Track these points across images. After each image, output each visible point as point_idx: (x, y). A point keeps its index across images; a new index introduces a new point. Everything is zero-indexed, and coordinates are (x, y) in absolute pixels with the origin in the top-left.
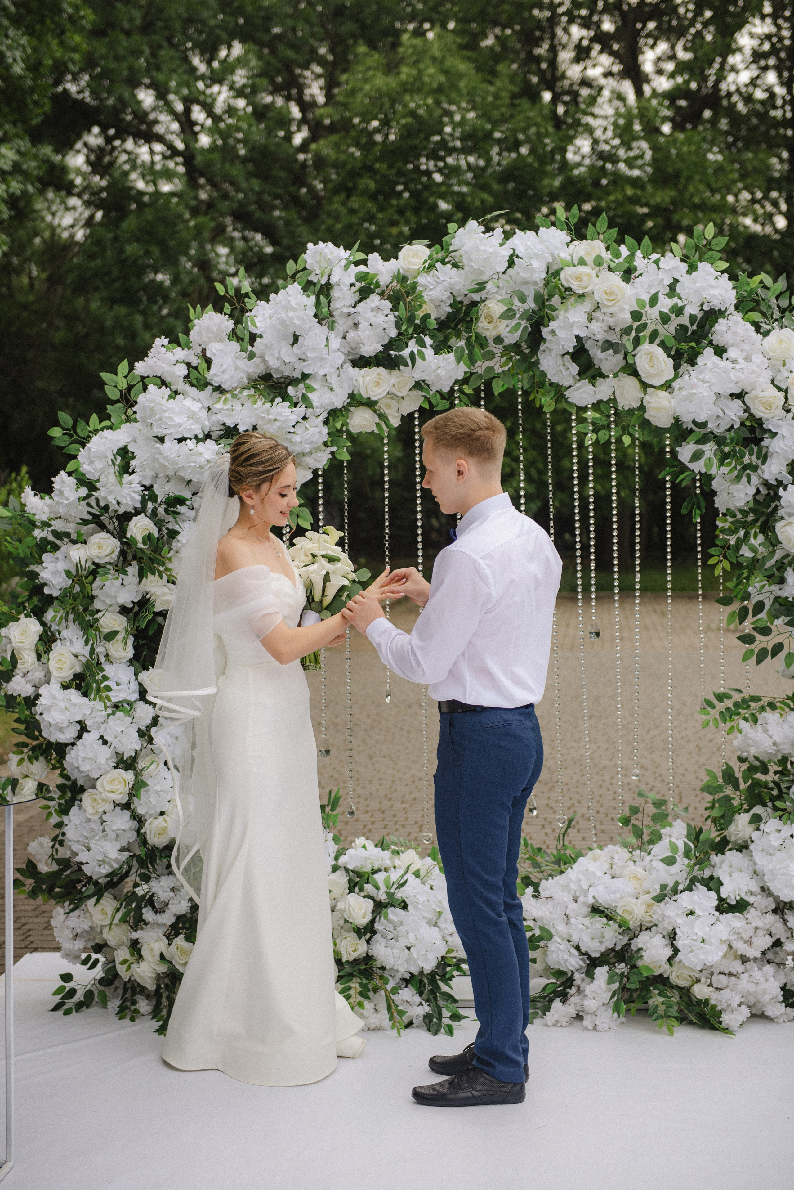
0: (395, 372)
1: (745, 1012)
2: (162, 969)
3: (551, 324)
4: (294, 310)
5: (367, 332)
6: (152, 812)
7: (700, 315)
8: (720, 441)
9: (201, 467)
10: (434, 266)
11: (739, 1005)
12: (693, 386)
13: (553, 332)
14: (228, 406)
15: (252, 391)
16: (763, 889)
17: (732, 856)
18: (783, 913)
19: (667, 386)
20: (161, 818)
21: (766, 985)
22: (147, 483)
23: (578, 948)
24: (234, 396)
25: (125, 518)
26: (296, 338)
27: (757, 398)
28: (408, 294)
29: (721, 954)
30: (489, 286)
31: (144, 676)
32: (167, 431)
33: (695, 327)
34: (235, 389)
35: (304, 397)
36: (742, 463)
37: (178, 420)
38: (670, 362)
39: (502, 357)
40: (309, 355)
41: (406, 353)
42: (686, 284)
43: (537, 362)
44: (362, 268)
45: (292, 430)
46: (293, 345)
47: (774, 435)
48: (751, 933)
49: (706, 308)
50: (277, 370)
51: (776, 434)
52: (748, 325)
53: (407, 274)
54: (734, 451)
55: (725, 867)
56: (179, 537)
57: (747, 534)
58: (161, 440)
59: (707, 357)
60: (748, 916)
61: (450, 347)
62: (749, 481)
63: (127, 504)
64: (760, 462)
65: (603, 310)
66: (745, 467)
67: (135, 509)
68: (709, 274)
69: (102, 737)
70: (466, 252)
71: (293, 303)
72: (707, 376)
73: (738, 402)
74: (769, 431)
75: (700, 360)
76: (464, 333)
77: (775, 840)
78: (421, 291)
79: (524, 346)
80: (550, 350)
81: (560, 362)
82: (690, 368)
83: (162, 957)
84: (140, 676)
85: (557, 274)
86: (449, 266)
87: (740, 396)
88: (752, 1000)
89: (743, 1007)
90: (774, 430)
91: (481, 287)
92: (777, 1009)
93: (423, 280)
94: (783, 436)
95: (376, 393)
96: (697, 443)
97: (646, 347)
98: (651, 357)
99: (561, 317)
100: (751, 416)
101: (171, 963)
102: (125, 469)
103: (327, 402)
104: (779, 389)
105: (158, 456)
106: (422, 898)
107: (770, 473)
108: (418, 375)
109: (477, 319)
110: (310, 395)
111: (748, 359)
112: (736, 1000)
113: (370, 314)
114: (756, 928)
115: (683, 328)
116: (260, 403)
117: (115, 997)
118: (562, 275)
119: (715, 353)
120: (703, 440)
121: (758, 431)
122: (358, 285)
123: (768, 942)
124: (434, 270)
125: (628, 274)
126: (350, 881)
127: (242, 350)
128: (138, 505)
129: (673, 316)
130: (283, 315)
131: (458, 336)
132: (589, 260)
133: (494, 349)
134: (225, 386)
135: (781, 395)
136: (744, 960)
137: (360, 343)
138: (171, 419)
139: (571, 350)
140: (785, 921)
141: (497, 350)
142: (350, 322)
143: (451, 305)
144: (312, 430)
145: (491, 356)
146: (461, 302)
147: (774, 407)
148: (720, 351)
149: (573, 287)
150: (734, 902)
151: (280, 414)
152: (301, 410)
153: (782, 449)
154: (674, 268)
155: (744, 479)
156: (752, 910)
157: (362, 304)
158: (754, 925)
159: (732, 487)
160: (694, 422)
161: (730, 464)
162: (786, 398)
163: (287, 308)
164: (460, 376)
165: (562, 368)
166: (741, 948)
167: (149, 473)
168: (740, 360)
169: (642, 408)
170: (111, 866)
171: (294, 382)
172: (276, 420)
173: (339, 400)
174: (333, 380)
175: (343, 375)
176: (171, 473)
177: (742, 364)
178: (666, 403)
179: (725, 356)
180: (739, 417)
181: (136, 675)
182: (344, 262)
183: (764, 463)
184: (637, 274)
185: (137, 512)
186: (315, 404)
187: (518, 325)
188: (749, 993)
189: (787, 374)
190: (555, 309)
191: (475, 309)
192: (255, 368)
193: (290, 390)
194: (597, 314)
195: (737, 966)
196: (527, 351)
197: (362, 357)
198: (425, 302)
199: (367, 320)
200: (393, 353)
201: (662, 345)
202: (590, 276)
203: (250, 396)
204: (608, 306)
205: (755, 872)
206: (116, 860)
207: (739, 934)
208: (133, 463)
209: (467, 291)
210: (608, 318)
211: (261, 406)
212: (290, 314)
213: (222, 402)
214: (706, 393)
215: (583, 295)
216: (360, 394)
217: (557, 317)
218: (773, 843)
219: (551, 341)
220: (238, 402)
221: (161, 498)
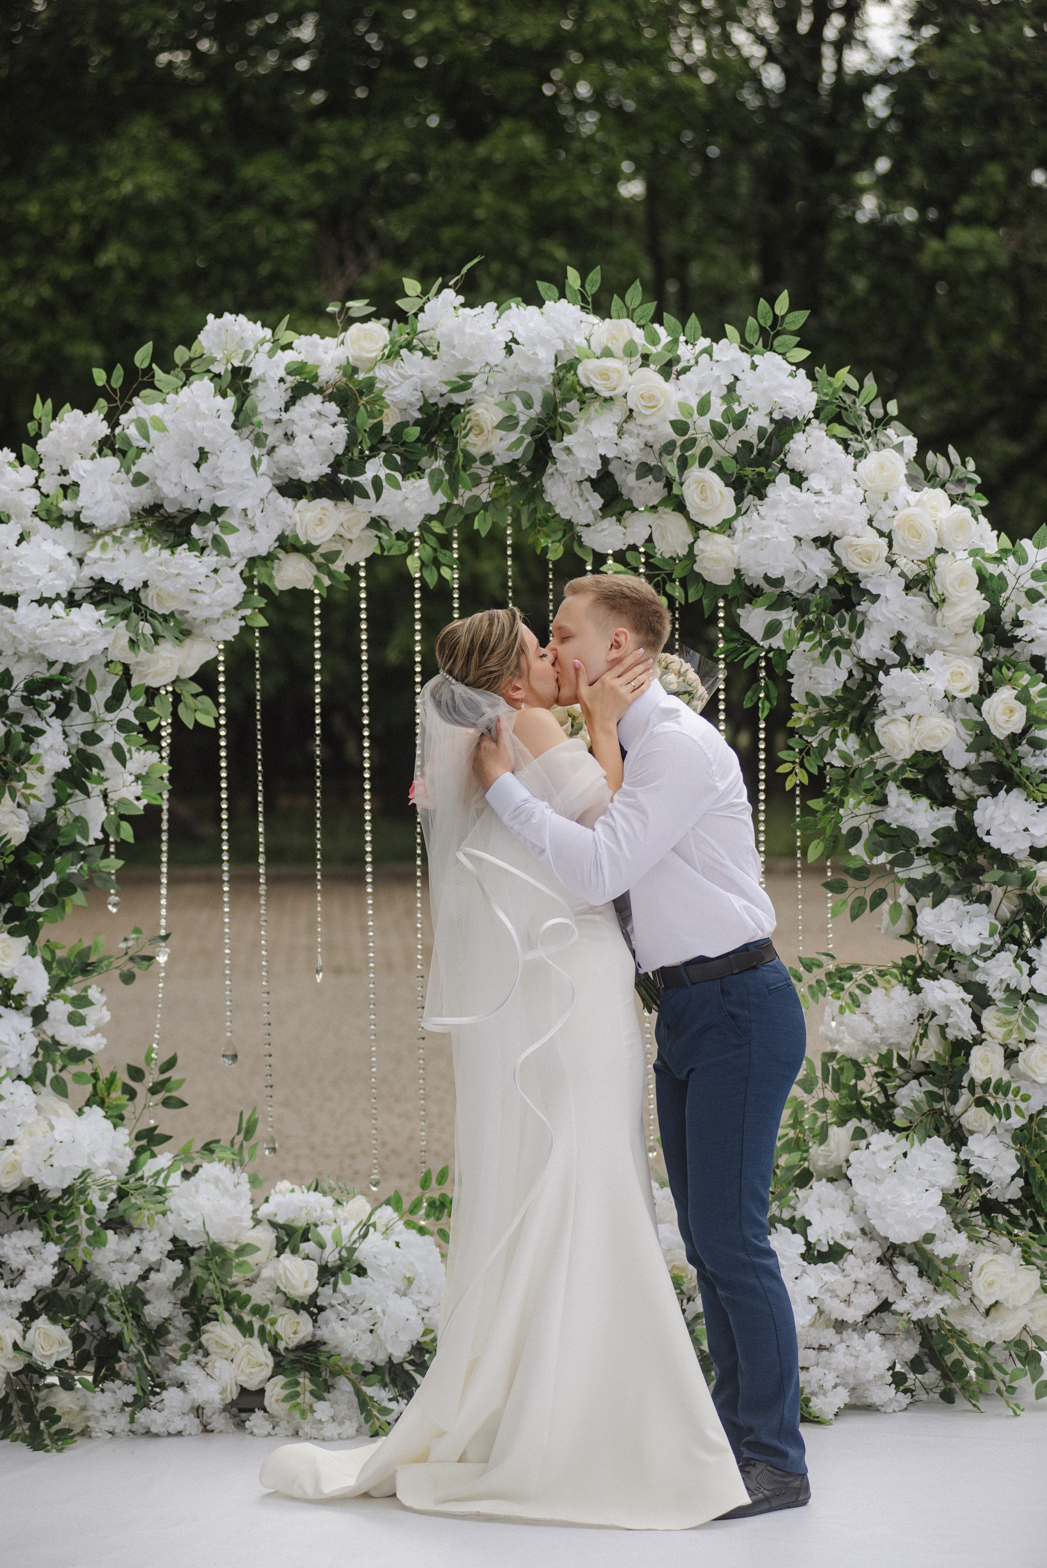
0: (345, 505)
1: (843, 1397)
2: (16, 1364)
3: (565, 438)
4: (205, 418)
5: (305, 448)
7: (770, 428)
8: (801, 606)
9: (74, 644)
10: (398, 354)
11: (835, 1387)
12: (764, 529)
13: (568, 450)
14: (108, 554)
15: (139, 532)
16: (863, 1231)
17: (820, 1188)
18: (891, 1263)
19: (726, 527)
20: (10, 1149)
21: (870, 1356)
24: (116, 540)
26: (203, 457)
27: (851, 545)
28: (361, 393)
29: (809, 1317)
30: (476, 383)
32: (19, 589)
33: (762, 445)
34: (115, 529)
35: (217, 541)
36: (829, 637)
37: (35, 571)
38: (730, 493)
39: (490, 481)
40: (225, 480)
41: (365, 478)
42: (749, 383)
43: (541, 490)
44: (289, 356)
45: (199, 588)
46: (198, 465)
47: (875, 598)
48: (850, 1288)
49: (777, 416)
50: (172, 500)
51: (878, 596)
52: (833, 442)
53: (358, 364)
54: (819, 620)
55: (812, 1201)
56: (40, 739)
57: (834, 734)
58: (13, 602)
59: (781, 487)
60: (846, 1265)
61: (420, 469)
62: (838, 662)
64: (853, 635)
65: (639, 420)
66: (834, 642)
68: (780, 369)
70: (440, 333)
71: (202, 406)
72: (783, 512)
73: (825, 551)
74: (868, 592)
75: (771, 491)
76: (441, 449)
77: (881, 1159)
78: (382, 390)
79: (523, 467)
80: (562, 474)
81: (576, 492)
82: (757, 502)
83: (16, 1346)
85: (571, 367)
86: (420, 354)
87: (826, 542)
88: (851, 1381)
89: (840, 1390)
90: (874, 592)
91: (463, 383)
92: (884, 1394)
93: (383, 373)
94: (887, 599)
95: (317, 535)
96: (770, 608)
97: (695, 473)
98: (704, 487)
99: (580, 430)
100: (843, 571)
101: (30, 1356)
103: (247, 546)
104: (881, 534)
105: (7, 625)
106: (385, 1260)
107: (869, 649)
108: (377, 509)
109: (460, 429)
110: (225, 537)
111: (836, 490)
112: (830, 1380)
113: (310, 423)
114: (856, 1282)
115: (746, 445)
116: (153, 551)
118: (580, 370)
119: (792, 482)
120: (778, 603)
121: (852, 592)
122: (291, 380)
123: (871, 1302)
124: (398, 360)
125: (669, 368)
126: (278, 1238)
127: (123, 471)
129: (730, 428)
130: (189, 425)
131: (433, 452)
132: (617, 350)
133: (479, 471)
134: (101, 525)
135: (884, 541)
136: (840, 1326)
137: (295, 464)
138: (25, 569)
139: (594, 476)
140: (894, 1274)
141: (485, 472)
142: (280, 433)
143: (420, 409)
144: (224, 587)
145: (476, 481)
146: (435, 405)
147: (874, 559)
148: (798, 479)
149: (596, 387)
150: (825, 1249)
151: (184, 566)
152: (211, 559)
153: (886, 617)
154: (733, 360)
155: (832, 658)
156: (850, 1258)
157: (296, 407)
158: (853, 1277)
159: (815, 669)
160: (766, 578)
161: (812, 638)
162: (890, 546)
163: (193, 414)
164: (435, 510)
165: (578, 500)
166: (838, 1310)
168: (826, 491)
169: (691, 556)
171: (196, 516)
172: (178, 575)
173: (264, 543)
174: (255, 516)
175: (269, 509)
176: (24, 649)
177: (828, 496)
178: (726, 553)
179: (804, 485)
180: (825, 572)
182: (268, 346)
183: (859, 636)
184: (679, 367)
186: (231, 550)
187: (520, 440)
188: (846, 1371)
189: (890, 513)
190: (571, 419)
191: (456, 415)
192: (141, 497)
193: (196, 530)
194: (630, 426)
195: (829, 1336)
196: (527, 474)
197: (297, 483)
198: (388, 406)
199: (305, 430)
200: (343, 478)
201: (718, 469)
202: (618, 371)
203: (137, 539)
204: (646, 416)
205: (852, 1209)
207: (833, 1291)
209: (445, 389)
210: (644, 432)
211: (156, 553)
212: (199, 424)
213: (98, 547)
214: (781, 535)
215: (611, 399)
216: (296, 537)
217: (576, 428)
218: (879, 1165)
219: (564, 463)
220: (121, 548)
221: (19, 682)
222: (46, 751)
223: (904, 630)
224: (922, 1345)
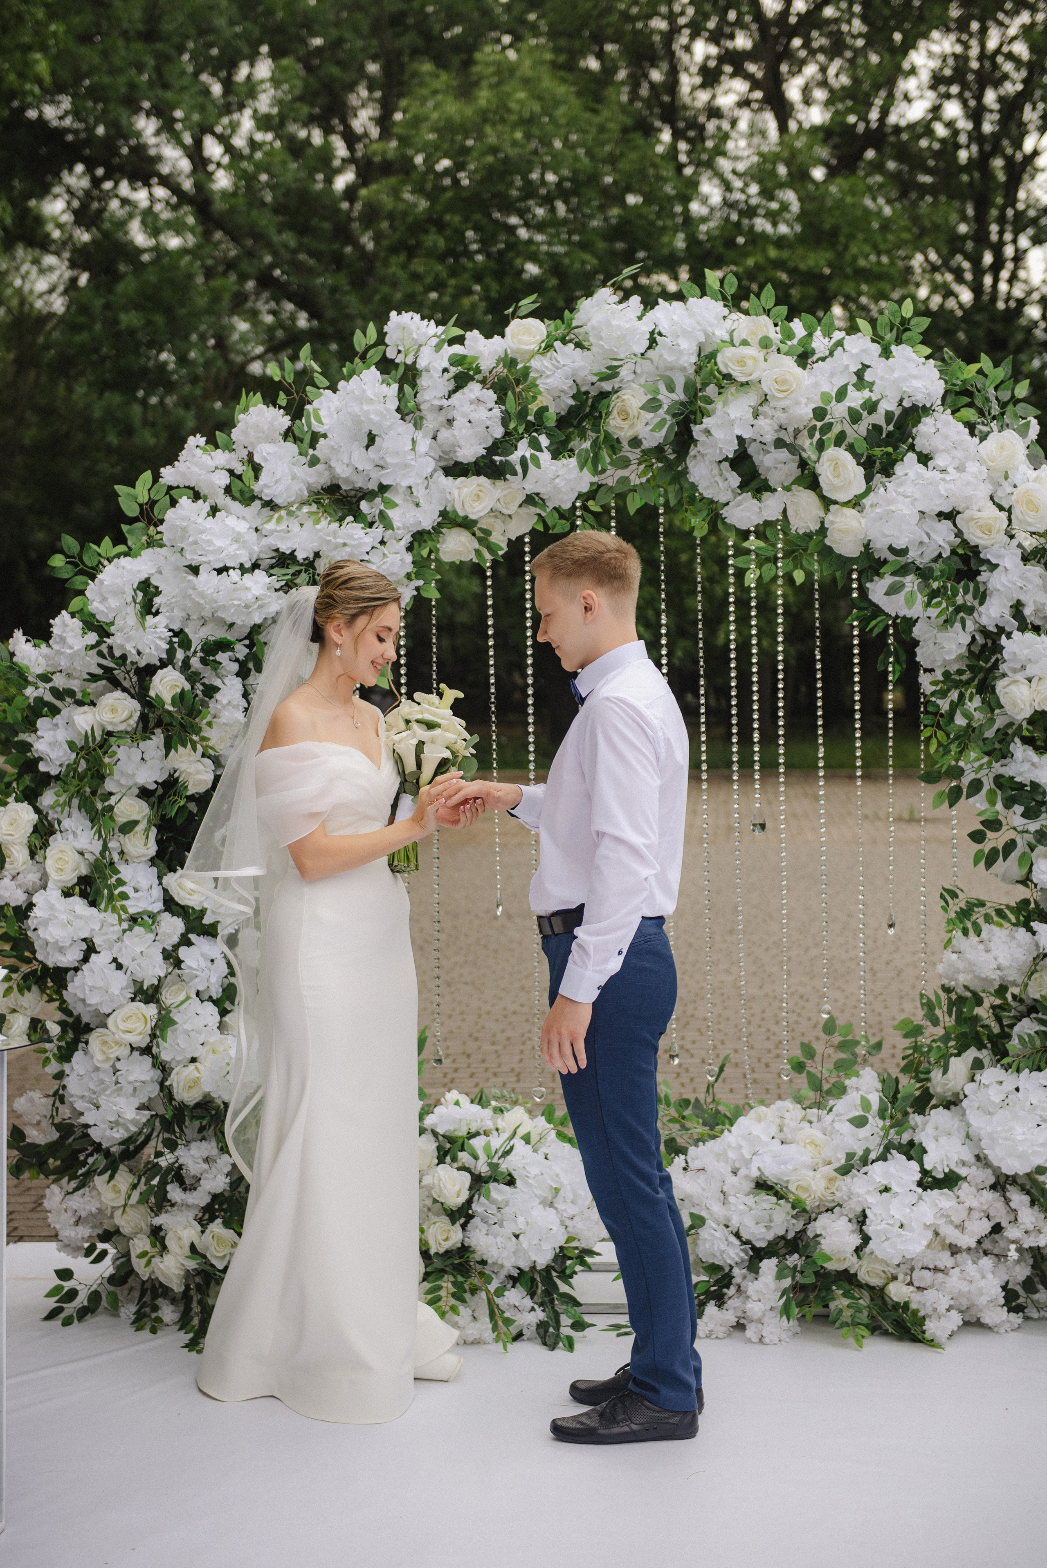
0: (500, 483)
1: (956, 1319)
2: (192, 1265)
3: (705, 420)
4: (370, 401)
5: (464, 432)
6: (179, 1058)
7: (897, 413)
8: (924, 574)
9: (247, 607)
10: (552, 346)
11: (948, 1310)
12: (890, 502)
13: (708, 432)
14: (283, 526)
15: (314, 507)
16: (978, 1158)
17: (938, 1116)
18: (1004, 1190)
19: (856, 503)
20: (192, 1066)
21: (982, 1283)
22: (176, 627)
23: (737, 1235)
24: (290, 514)
25: (149, 671)
26: (371, 439)
27: (972, 519)
28: (518, 381)
29: (925, 1243)
30: (624, 372)
31: (171, 880)
32: (202, 559)
33: (891, 428)
34: (291, 504)
35: (382, 515)
36: (954, 604)
37: (219, 543)
38: (861, 471)
39: (639, 464)
40: (389, 460)
41: (514, 458)
42: (880, 372)
43: (685, 472)
44: (457, 349)
45: (366, 557)
46: (367, 447)
47: (994, 567)
48: (964, 1215)
49: (907, 404)
50: (347, 480)
51: (997, 565)
52: (961, 426)
53: (517, 356)
54: (945, 587)
55: (929, 1130)
56: (218, 696)
57: (961, 697)
58: (195, 570)
59: (909, 466)
60: (960, 1193)
61: (572, 450)
62: (963, 627)
63: (150, 654)
64: (976, 603)
65: (773, 403)
66: (959, 609)
67: (161, 660)
68: (909, 360)
69: (115, 960)
70: (593, 328)
71: (369, 393)
72: (909, 489)
73: (948, 523)
74: (988, 562)
75: (899, 469)
76: (590, 433)
77: (995, 1095)
78: (536, 379)
79: (668, 450)
80: (703, 455)
81: (716, 471)
82: (885, 479)
83: (193, 1247)
84: (165, 880)
85: (712, 356)
86: (572, 346)
87: (950, 516)
88: (965, 1303)
89: (954, 1313)
90: (994, 561)
91: (612, 373)
92: (997, 1315)
93: (535, 363)
94: (1006, 569)
95: (475, 510)
96: (893, 575)
97: (831, 453)
98: (836, 464)
99: (719, 412)
100: (965, 543)
101: (204, 1257)
102: (148, 609)
103: (411, 521)
104: (1001, 508)
105: (191, 592)
106: (534, 1171)
107: (989, 616)
108: (530, 486)
109: (608, 414)
110: (391, 513)
111: (961, 469)
112: (944, 1303)
113: (468, 408)
114: (970, 1209)
115: (877, 428)
116: (324, 523)
117: (129, 1301)
118: (719, 359)
119: (919, 461)
120: (902, 571)
121: (973, 562)
122: (454, 370)
123: (985, 1227)
124: (552, 350)
125: (804, 358)
126: (439, 1148)
127: (301, 454)
128: (164, 656)
129: (865, 414)
130: (356, 409)
131: (583, 436)
132: (754, 340)
133: (629, 455)
134: (278, 501)
135: (1004, 515)
136: (954, 1250)
137: (455, 446)
138: (209, 542)
139: (730, 456)
140: (1007, 1201)
141: (634, 455)
142: (442, 418)
143: (573, 397)
144: (391, 558)
145: (625, 463)
146: (587, 393)
147: (994, 531)
148: (924, 459)
149: (734, 373)
150: (940, 1176)
151: (351, 537)
152: (378, 531)
153: (1004, 585)
154: (864, 351)
155: (957, 624)
156: (965, 1185)
157: (458, 395)
158: (967, 1205)
159: (940, 635)
160: (891, 549)
161: (939, 604)
162: (1010, 520)
163: (362, 399)
164: (585, 489)
165: (718, 479)
166: (952, 1235)
167: (179, 614)
168: (950, 469)
169: (823, 530)
170: (127, 1129)
171: (369, 495)
172: (345, 545)
173: (427, 519)
174: (420, 493)
175: (433, 487)
176: (207, 614)
177: (953, 474)
178: (854, 526)
179: (930, 463)
180: (949, 543)
181: (160, 878)
182: (435, 341)
183: (981, 603)
184: (815, 358)
185: (163, 664)
186: (396, 524)
187: (663, 421)
188: (960, 1294)
189: (1010, 489)
190: (709, 401)
191: (605, 401)
192: (318, 477)
193: (364, 506)
194: (765, 408)
195: (945, 1259)
196: (672, 457)
197: (457, 464)
198: (540, 392)
199: (464, 415)
200: (497, 458)
201: (851, 449)
202: (755, 359)
203: (311, 514)
204: (780, 399)
205: (968, 1136)
206: (134, 1122)
207: (947, 1216)
208: (157, 600)
209: (595, 379)
210: (778, 414)
211: (326, 526)
212: (365, 408)
213: (274, 520)
214: (907, 510)
215: (747, 383)
216: (455, 511)
217: (714, 412)
218: (993, 1098)
219: (704, 443)
220: (296, 522)
221: (196, 644)
222: (224, 707)
223: (1023, 598)
224: (1033, 1267)
